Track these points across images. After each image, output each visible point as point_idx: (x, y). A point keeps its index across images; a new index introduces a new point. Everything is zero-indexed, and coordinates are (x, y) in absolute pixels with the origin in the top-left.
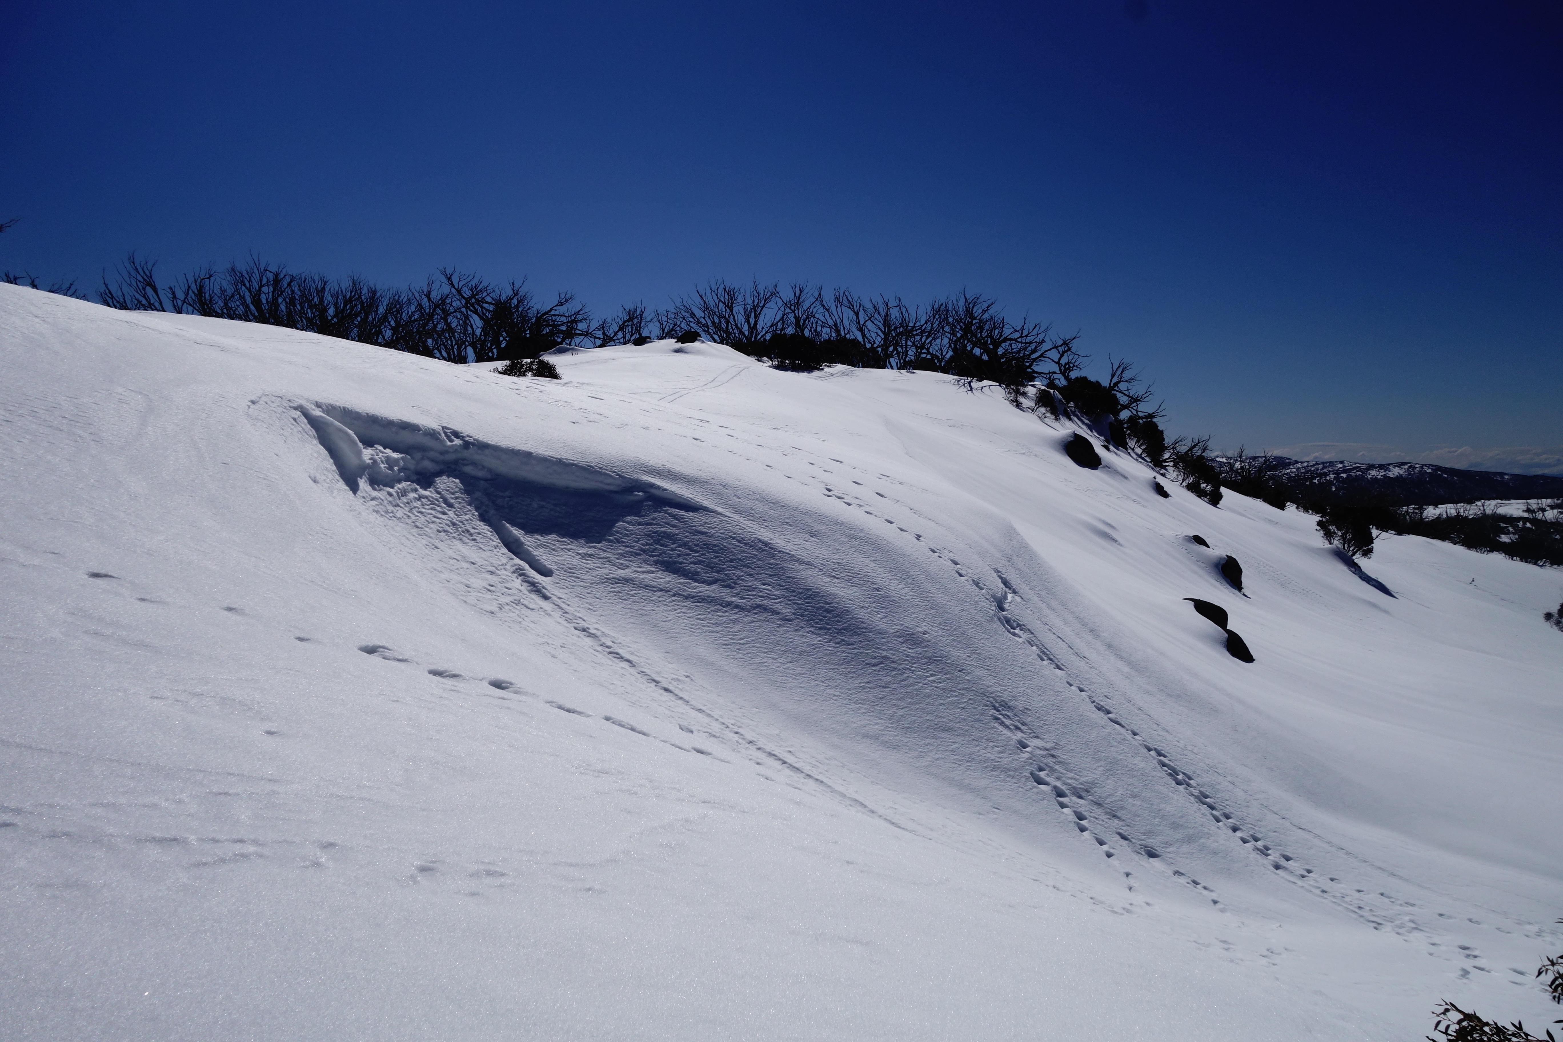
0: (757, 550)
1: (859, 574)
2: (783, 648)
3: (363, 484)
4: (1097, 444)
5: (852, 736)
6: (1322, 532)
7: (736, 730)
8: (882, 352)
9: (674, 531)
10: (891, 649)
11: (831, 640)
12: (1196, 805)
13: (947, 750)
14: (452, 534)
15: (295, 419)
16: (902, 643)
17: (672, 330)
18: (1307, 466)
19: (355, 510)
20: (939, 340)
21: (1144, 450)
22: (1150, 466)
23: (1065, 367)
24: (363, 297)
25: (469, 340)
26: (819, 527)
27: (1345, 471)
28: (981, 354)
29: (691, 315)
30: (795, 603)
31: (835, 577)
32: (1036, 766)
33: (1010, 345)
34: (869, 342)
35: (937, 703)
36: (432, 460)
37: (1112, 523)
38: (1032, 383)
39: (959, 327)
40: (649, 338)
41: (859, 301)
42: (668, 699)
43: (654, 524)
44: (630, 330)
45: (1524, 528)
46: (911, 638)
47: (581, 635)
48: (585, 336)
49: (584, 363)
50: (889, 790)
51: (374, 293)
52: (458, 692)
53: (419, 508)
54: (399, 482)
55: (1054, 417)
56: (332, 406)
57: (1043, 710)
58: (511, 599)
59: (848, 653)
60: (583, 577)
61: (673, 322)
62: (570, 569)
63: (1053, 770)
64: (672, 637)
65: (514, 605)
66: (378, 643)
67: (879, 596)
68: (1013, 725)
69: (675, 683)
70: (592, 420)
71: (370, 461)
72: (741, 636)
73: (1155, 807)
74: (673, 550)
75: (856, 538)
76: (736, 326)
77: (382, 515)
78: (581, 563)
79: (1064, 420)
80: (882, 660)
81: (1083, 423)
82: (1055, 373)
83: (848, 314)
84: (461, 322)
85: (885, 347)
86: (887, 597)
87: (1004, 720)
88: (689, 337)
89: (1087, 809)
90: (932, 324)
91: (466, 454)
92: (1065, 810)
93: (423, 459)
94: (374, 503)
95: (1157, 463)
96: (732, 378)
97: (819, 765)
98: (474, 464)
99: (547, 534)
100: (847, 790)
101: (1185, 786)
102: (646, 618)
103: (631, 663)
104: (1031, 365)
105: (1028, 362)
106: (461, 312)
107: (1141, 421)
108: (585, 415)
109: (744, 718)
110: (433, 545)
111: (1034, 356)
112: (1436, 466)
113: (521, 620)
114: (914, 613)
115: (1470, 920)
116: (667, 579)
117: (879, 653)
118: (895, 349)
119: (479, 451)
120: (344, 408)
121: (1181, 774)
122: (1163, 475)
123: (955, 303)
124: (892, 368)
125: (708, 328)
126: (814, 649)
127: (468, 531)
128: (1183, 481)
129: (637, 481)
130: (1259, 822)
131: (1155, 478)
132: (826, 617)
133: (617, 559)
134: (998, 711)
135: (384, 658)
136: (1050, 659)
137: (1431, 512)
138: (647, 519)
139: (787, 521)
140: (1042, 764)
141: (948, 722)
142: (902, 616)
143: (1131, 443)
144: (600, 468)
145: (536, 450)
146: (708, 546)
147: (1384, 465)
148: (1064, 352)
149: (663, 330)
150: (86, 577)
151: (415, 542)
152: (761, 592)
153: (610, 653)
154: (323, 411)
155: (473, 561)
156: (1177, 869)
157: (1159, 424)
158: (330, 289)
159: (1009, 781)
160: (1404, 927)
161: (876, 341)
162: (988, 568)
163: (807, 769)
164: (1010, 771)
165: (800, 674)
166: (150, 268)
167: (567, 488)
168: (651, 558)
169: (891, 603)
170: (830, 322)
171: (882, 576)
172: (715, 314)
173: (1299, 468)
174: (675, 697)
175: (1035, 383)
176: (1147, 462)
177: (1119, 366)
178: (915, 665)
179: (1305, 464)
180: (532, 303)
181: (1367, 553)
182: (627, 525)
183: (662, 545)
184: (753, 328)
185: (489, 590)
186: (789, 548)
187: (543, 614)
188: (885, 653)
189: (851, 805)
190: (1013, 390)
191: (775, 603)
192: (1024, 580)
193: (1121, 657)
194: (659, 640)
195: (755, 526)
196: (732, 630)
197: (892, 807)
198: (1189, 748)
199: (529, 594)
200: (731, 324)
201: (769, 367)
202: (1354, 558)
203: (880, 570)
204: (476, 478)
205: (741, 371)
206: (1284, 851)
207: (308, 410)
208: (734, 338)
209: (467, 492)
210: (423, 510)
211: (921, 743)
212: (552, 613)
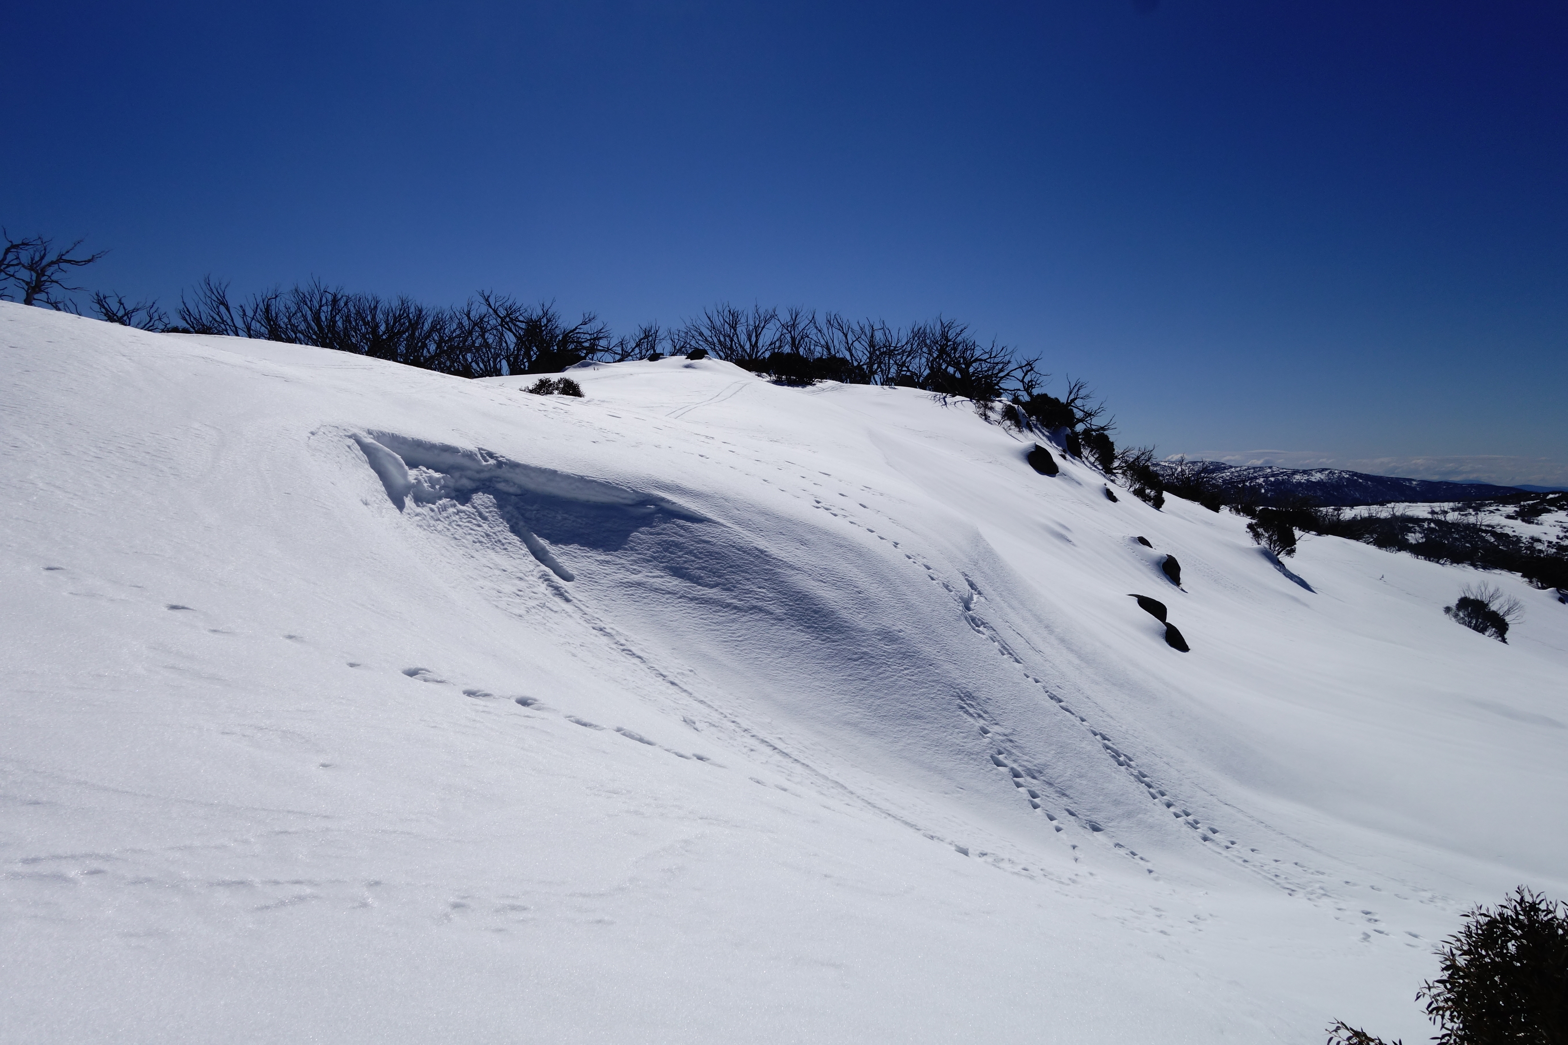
0: (754, 557)
1: (843, 579)
2: (775, 645)
3: (409, 501)
4: (1055, 453)
5: (834, 724)
6: (1251, 534)
7: (733, 720)
8: (867, 368)
9: (681, 540)
10: (870, 646)
11: (818, 637)
12: (1136, 783)
13: (917, 736)
14: (486, 544)
15: (349, 447)
16: (880, 640)
17: (683, 347)
18: (1240, 470)
19: (401, 527)
20: (917, 360)
21: (1096, 459)
22: (1102, 474)
23: (1028, 385)
24: (411, 315)
25: (503, 353)
26: (809, 536)
27: (1273, 476)
28: (955, 372)
29: (699, 334)
30: (787, 605)
31: (822, 581)
32: (996, 750)
33: (981, 364)
34: (856, 360)
35: (909, 693)
36: (470, 479)
37: (1066, 525)
38: (999, 399)
39: (935, 348)
40: (663, 354)
41: (848, 324)
42: (674, 692)
43: (664, 534)
44: (646, 347)
45: (1429, 529)
46: (888, 636)
47: (598, 634)
48: (606, 351)
49: (605, 377)
50: (867, 772)
51: (421, 311)
52: (489, 713)
53: (457, 522)
54: (440, 499)
55: (1018, 430)
56: (381, 432)
57: (1003, 700)
58: (537, 602)
59: (833, 649)
60: (601, 581)
61: (683, 340)
62: (589, 574)
63: (1010, 753)
64: (678, 635)
65: (539, 608)
66: (420, 666)
67: (861, 598)
68: (976, 713)
69: (680, 677)
70: (610, 439)
71: (415, 481)
72: (739, 634)
73: (1099, 786)
74: (680, 557)
75: (841, 546)
76: (740, 344)
77: (425, 529)
78: (599, 569)
79: (1026, 432)
80: (862, 655)
81: (1044, 435)
82: (1019, 390)
83: (839, 335)
84: (497, 337)
85: (870, 364)
86: (867, 599)
87: (968, 708)
88: (697, 354)
89: (1040, 788)
90: (912, 345)
91: (499, 472)
92: (1020, 789)
93: (461, 477)
94: (418, 518)
95: (1108, 470)
96: (735, 393)
97: (805, 750)
98: (506, 481)
99: (570, 544)
100: (829, 773)
101: (1126, 766)
102: (655, 618)
103: (642, 659)
104: (998, 382)
105: (995, 380)
106: (497, 329)
107: (1094, 433)
108: (605, 435)
109: (740, 708)
110: (469, 555)
111: (1002, 374)
112: (1353, 472)
113: (546, 621)
114: (891, 613)
115: (1372, 888)
116: (675, 583)
117: (860, 649)
118: (879, 367)
119: (511, 470)
120: (393, 434)
121: (1122, 755)
122: (1113, 481)
123: (932, 327)
124: (877, 384)
125: (715, 346)
126: (803, 646)
127: (500, 541)
128: (1131, 486)
129: (649, 495)
130: (1190, 799)
131: (1105, 484)
132: (814, 617)
133: (631, 565)
134: (963, 700)
135: (425, 681)
136: (1010, 654)
137: (1348, 513)
138: (657, 529)
139: (781, 531)
140: (1001, 749)
141: (919, 710)
142: (881, 616)
143: (1085, 452)
144: (617, 484)
145: (561, 468)
146: (710, 554)
147: (1307, 471)
148: (1027, 372)
149: (675, 347)
150: (166, 609)
151: (453, 552)
152: (757, 594)
153: (624, 650)
154: (374, 438)
155: (504, 568)
156: (1117, 842)
157: (1110, 436)
158: (382, 307)
159: (972, 764)
160: (1315, 894)
161: (862, 359)
162: (957, 572)
163: (795, 754)
164: (973, 754)
165: (790, 668)
166: (223, 289)
167: (588, 501)
168: (661, 565)
169: (871, 604)
170: (823, 342)
171: (863, 580)
172: (721, 332)
173: (1233, 472)
174: (680, 690)
175: (1002, 399)
176: (1099, 469)
177: (1076, 385)
178: (891, 660)
179: (1238, 469)
180: (559, 322)
181: (1290, 552)
182: (640, 535)
183: (671, 553)
184: (754, 346)
185: (518, 595)
186: (782, 555)
187: (565, 615)
188: (865, 650)
189: (833, 787)
190: (983, 404)
191: (769, 604)
192: (988, 582)
193: (1072, 650)
194: (666, 637)
195: (753, 536)
196: (731, 628)
197: (868, 788)
198: (1131, 732)
199: (553, 598)
200: (735, 343)
201: (768, 381)
202: (1279, 556)
203: (861, 575)
204: (509, 494)
205: (743, 387)
206: (1211, 824)
207: (360, 437)
208: (737, 354)
209: (500, 506)
210: (461, 523)
211: (895, 730)
212: (573, 615)
